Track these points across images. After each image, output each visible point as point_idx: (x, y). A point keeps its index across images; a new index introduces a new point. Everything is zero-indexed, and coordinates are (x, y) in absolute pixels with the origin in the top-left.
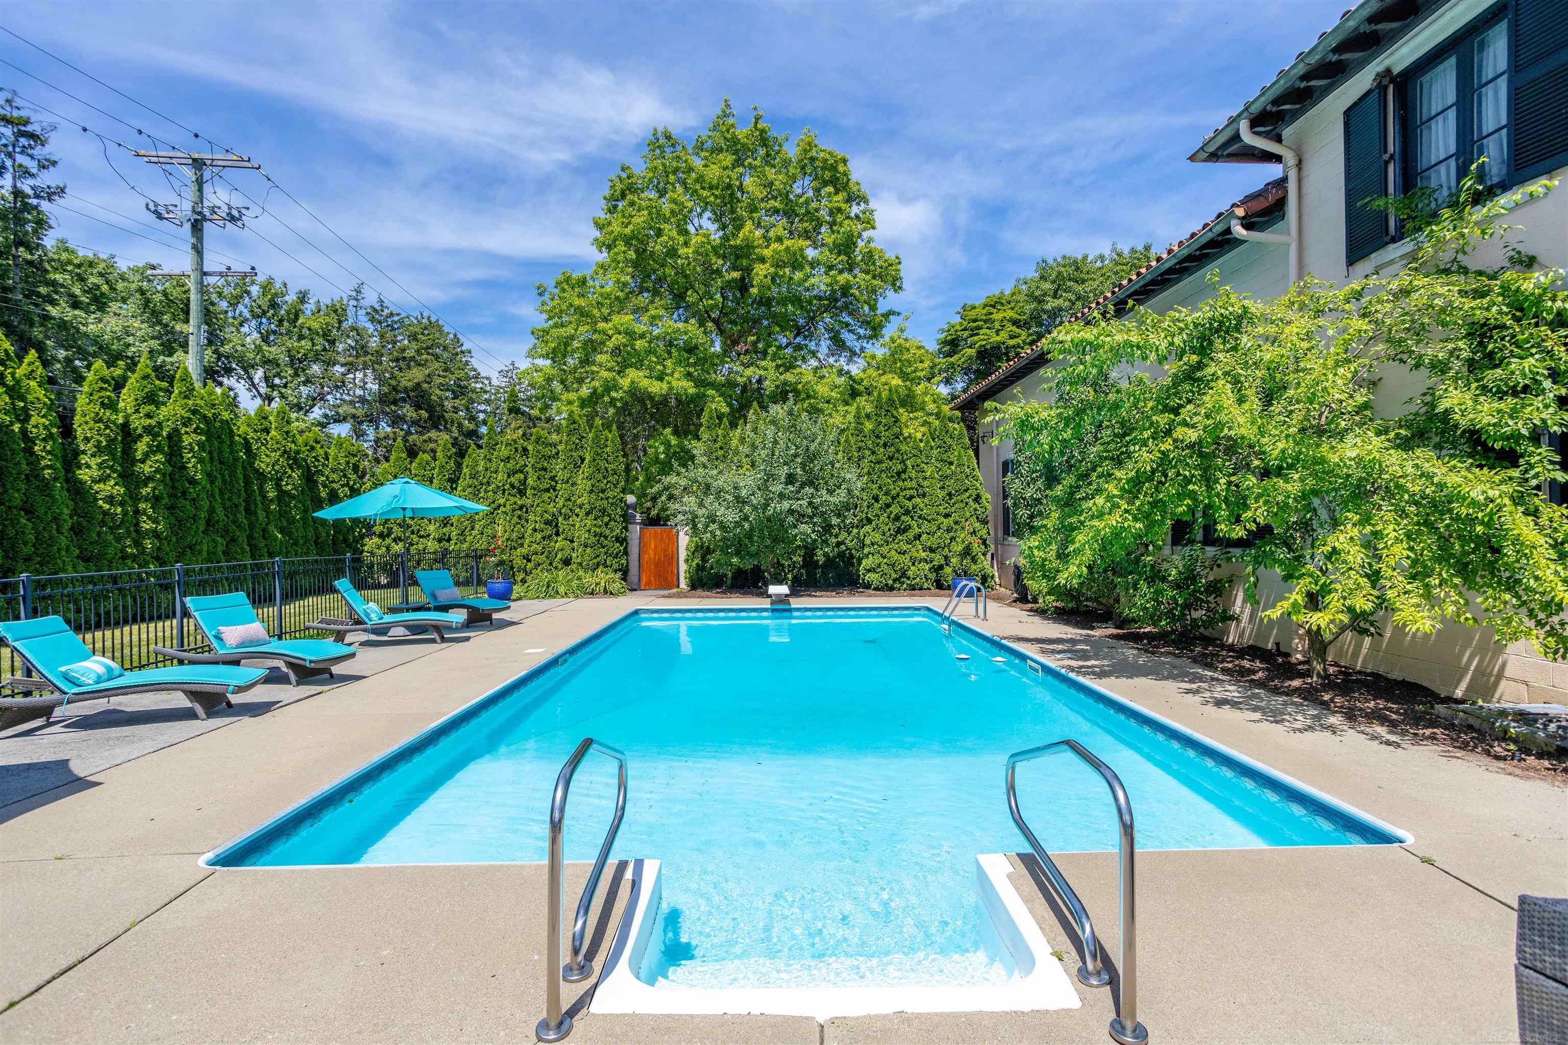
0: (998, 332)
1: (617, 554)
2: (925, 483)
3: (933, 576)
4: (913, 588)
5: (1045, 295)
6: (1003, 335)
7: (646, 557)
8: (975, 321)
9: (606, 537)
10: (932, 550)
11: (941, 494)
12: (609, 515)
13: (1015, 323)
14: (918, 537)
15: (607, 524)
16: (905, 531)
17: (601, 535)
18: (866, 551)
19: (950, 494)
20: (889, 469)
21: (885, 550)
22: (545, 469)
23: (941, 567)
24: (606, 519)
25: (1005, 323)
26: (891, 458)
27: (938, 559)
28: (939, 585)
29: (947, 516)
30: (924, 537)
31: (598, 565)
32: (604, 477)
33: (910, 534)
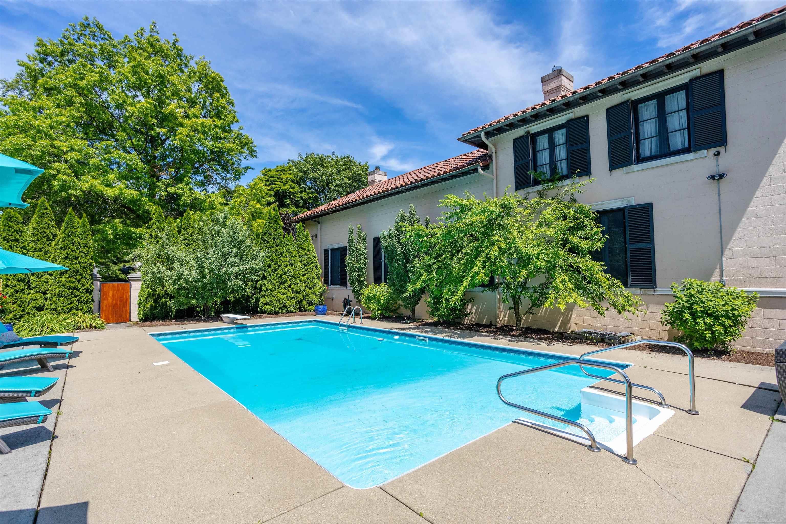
0: (284, 184)
1: (87, 301)
2: (293, 259)
3: (297, 306)
4: (288, 312)
5: (308, 170)
6: (287, 187)
7: (105, 302)
8: (273, 177)
9: (78, 290)
10: (297, 292)
11: (300, 264)
12: (81, 275)
13: (293, 181)
14: (290, 286)
15: (79, 281)
16: (284, 283)
17: (74, 288)
18: (263, 293)
19: (304, 265)
20: (276, 251)
21: (274, 293)
22: (17, 241)
23: (301, 301)
24: (79, 277)
25: (288, 180)
26: (277, 246)
27: (300, 297)
28: (300, 311)
29: (303, 275)
30: (293, 286)
31: (71, 309)
32: (77, 249)
33: (286, 285)
